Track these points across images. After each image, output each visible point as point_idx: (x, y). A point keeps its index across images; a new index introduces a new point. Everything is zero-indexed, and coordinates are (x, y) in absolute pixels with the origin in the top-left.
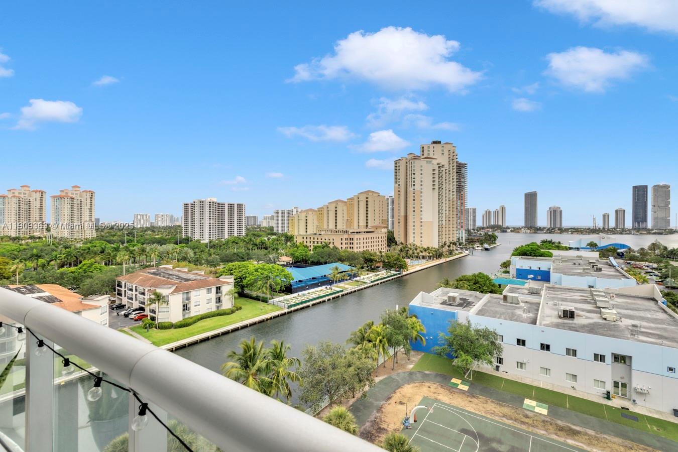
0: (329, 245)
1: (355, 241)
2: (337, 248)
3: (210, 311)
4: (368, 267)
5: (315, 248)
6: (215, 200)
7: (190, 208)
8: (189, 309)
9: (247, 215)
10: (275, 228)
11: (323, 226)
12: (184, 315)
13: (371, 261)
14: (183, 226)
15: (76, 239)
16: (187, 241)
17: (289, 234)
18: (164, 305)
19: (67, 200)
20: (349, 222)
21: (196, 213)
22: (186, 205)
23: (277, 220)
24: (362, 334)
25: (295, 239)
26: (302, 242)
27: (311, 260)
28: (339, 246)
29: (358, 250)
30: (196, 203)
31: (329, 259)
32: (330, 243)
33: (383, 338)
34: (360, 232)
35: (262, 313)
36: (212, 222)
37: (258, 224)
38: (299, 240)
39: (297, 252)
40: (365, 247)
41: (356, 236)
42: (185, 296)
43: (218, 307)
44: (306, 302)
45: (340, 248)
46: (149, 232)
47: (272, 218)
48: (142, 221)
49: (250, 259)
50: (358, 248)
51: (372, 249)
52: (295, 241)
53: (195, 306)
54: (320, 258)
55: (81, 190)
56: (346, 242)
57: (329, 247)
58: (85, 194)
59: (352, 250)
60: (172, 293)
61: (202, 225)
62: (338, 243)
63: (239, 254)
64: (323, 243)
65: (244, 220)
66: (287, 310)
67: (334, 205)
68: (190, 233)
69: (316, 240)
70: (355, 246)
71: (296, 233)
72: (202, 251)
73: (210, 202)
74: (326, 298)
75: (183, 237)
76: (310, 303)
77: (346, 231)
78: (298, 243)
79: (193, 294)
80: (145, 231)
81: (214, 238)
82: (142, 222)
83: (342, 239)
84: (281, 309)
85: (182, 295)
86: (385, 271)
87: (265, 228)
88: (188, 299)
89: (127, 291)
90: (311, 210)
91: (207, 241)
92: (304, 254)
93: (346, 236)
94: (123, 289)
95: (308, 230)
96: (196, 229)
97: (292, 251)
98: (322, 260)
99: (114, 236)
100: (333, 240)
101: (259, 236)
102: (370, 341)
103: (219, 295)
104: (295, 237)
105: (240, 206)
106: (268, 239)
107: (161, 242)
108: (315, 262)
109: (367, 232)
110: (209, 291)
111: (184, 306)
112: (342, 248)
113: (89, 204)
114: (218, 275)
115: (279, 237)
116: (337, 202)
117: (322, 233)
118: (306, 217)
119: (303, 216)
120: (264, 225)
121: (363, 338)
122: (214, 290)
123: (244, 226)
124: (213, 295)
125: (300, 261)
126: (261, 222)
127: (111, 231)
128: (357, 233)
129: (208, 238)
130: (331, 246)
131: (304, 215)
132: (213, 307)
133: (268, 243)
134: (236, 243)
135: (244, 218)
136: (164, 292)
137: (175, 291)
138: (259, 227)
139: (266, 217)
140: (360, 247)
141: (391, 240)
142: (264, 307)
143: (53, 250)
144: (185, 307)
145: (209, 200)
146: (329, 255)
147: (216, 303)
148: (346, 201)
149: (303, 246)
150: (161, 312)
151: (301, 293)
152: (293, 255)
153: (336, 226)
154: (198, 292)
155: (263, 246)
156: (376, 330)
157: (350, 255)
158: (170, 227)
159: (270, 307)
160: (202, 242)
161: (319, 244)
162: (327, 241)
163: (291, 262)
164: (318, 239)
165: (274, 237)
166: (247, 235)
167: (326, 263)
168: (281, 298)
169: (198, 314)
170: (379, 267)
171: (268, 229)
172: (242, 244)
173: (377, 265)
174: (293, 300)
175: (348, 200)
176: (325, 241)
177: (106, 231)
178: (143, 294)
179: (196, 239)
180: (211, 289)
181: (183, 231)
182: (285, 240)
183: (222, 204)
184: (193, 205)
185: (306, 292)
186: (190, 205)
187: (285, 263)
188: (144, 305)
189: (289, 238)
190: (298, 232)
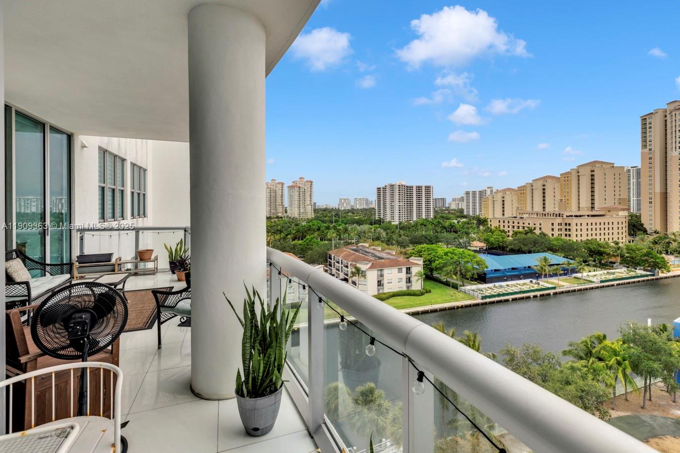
0: (534, 231)
1: (573, 227)
2: (545, 235)
3: (401, 290)
4: (594, 261)
5: (516, 233)
6: (404, 183)
7: (382, 192)
8: (383, 286)
9: (434, 197)
10: (465, 211)
11: (526, 209)
12: (378, 290)
13: (601, 254)
14: (377, 208)
15: (302, 219)
16: (379, 222)
17: (482, 217)
18: (363, 279)
19: (297, 189)
20: (564, 203)
21: (387, 196)
22: (379, 189)
23: (468, 202)
24: (588, 348)
25: (489, 223)
26: (498, 226)
27: (510, 247)
28: (549, 233)
29: (579, 239)
30: (387, 187)
31: (534, 248)
32: (535, 229)
33: (624, 360)
34: (580, 216)
35: (452, 299)
36: (401, 205)
37: (447, 206)
38: (494, 224)
39: (492, 237)
40: (590, 235)
41: (574, 221)
42: (379, 273)
43: (408, 287)
44: (504, 295)
45: (551, 236)
46: (350, 214)
47: (462, 199)
48: (345, 204)
49: (439, 242)
50: (579, 236)
51: (601, 238)
52: (489, 225)
53: (388, 283)
54: (522, 246)
55: (305, 180)
56: (560, 227)
57: (534, 233)
58: (307, 183)
59: (568, 238)
60: (369, 269)
61: (392, 207)
62: (548, 228)
63: (427, 236)
64: (526, 229)
65: (432, 203)
66: (480, 301)
67: (541, 183)
68: (382, 215)
69: (516, 224)
70: (573, 233)
71: (490, 216)
72: (393, 232)
73: (399, 186)
74: (531, 294)
75: (377, 218)
76: (510, 297)
77: (559, 214)
78: (493, 228)
79: (386, 272)
80: (347, 213)
81: (404, 220)
82: (345, 206)
83: (553, 224)
84: (473, 298)
85: (376, 271)
86: (626, 269)
87: (455, 210)
88: (382, 276)
89: (335, 263)
90: (509, 189)
91: (396, 222)
92: (501, 239)
93: (559, 220)
94: (333, 261)
95: (505, 213)
96: (387, 211)
97: (485, 236)
98: (525, 248)
99: (326, 217)
100: (540, 224)
101: (448, 219)
102: (600, 359)
103: (409, 275)
104: (489, 220)
105: (428, 188)
106: (458, 222)
107: (359, 223)
108: (515, 250)
109: (593, 216)
110: (400, 270)
111: (378, 282)
112: (553, 235)
113: (309, 191)
114: (408, 256)
115: (470, 220)
116: (545, 178)
117: (525, 216)
118: (503, 197)
119: (499, 198)
120: (453, 207)
121: (589, 354)
122: (404, 270)
123: (432, 209)
124: (403, 275)
125: (496, 247)
126: (450, 204)
127: (324, 212)
128: (576, 216)
129: (398, 220)
130: (537, 232)
131: (500, 195)
132: (403, 287)
133: (457, 226)
134: (425, 225)
135: (432, 200)
136: (363, 267)
137: (372, 267)
138: (448, 209)
139: (455, 199)
140: (581, 233)
141: (635, 227)
142: (454, 293)
143: (289, 227)
144: (380, 284)
145: (398, 183)
146: (535, 243)
147: (407, 283)
148: (559, 176)
149: (500, 230)
150: (360, 284)
151: (497, 284)
152: (486, 241)
153: (544, 208)
154: (390, 270)
155: (452, 229)
156: (611, 347)
157: (565, 245)
158: (366, 210)
159: (461, 295)
160: (393, 223)
161: (521, 230)
162: (532, 226)
163: (484, 248)
164: (518, 223)
165: (464, 220)
166: (435, 217)
167: (530, 252)
168: (474, 287)
169: (391, 291)
170: (614, 263)
171: (457, 212)
172: (430, 226)
173: (610, 260)
174: (487, 290)
175: (561, 175)
176: (529, 226)
177: (320, 213)
178: (347, 267)
179: (387, 220)
180: (401, 268)
181: (377, 213)
182: (477, 223)
183: (410, 187)
184: (385, 188)
185: (504, 284)
186: (382, 189)
187: (478, 249)
188: (348, 276)
189: (482, 222)
190: (493, 215)
